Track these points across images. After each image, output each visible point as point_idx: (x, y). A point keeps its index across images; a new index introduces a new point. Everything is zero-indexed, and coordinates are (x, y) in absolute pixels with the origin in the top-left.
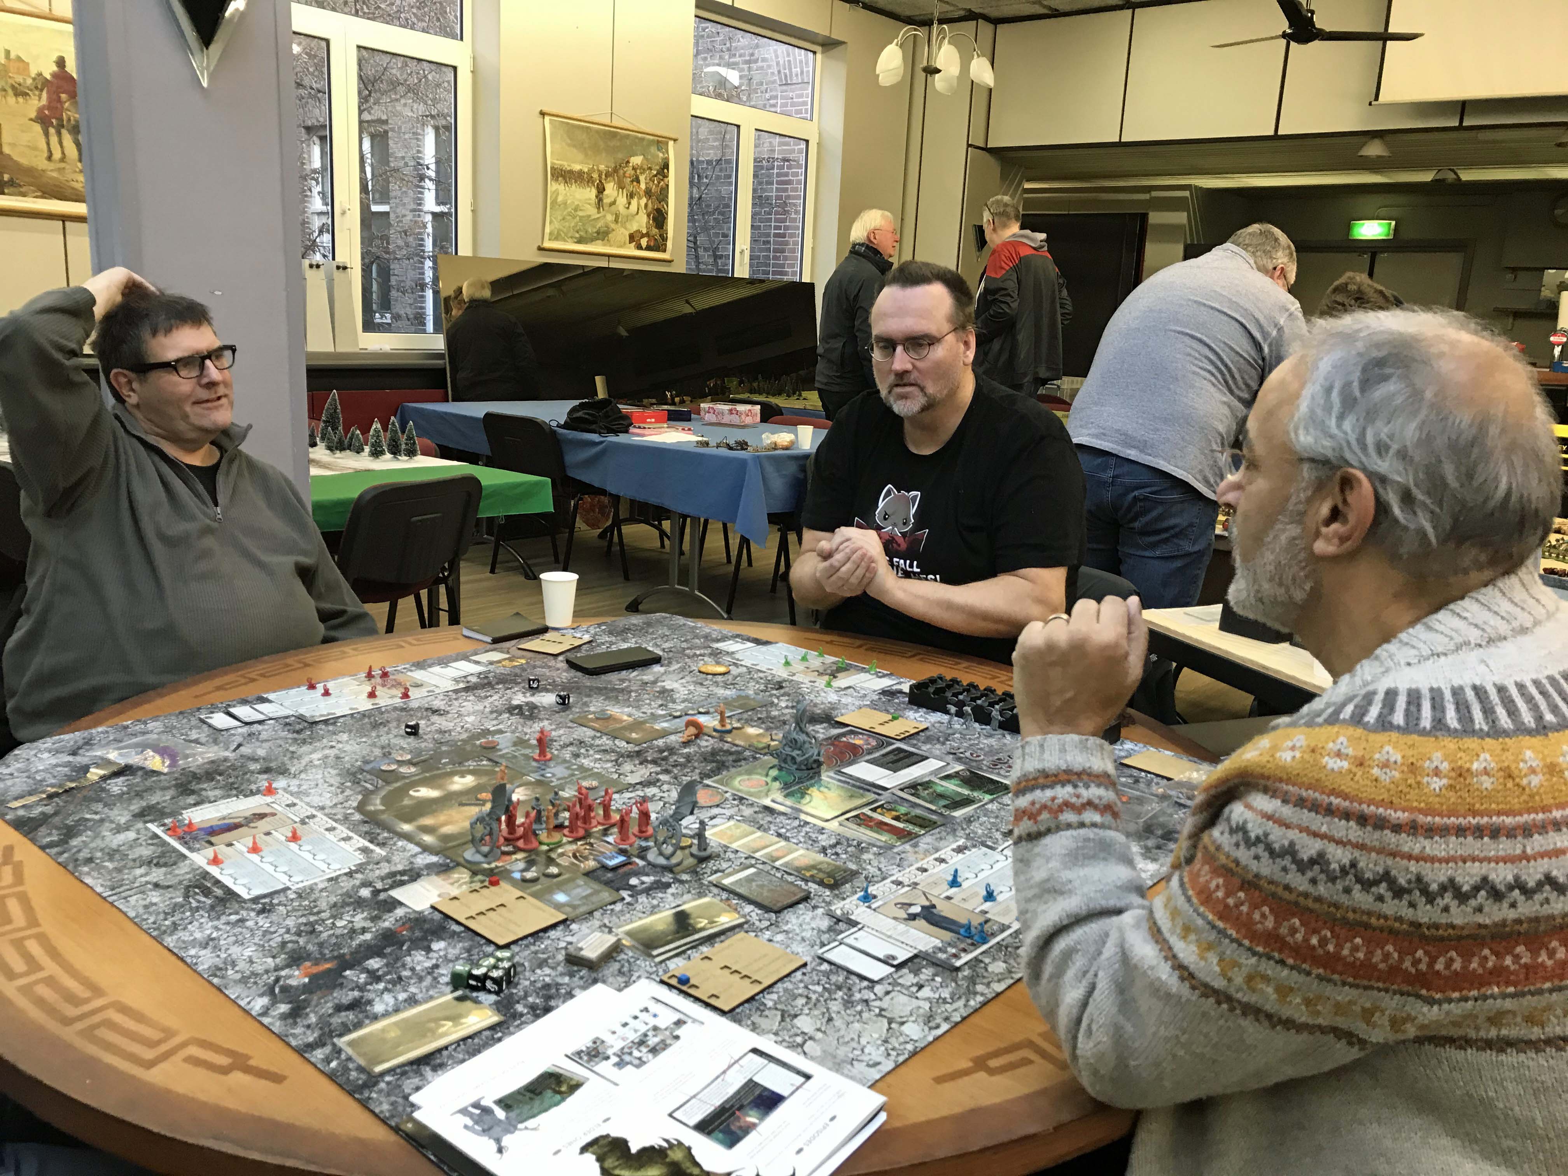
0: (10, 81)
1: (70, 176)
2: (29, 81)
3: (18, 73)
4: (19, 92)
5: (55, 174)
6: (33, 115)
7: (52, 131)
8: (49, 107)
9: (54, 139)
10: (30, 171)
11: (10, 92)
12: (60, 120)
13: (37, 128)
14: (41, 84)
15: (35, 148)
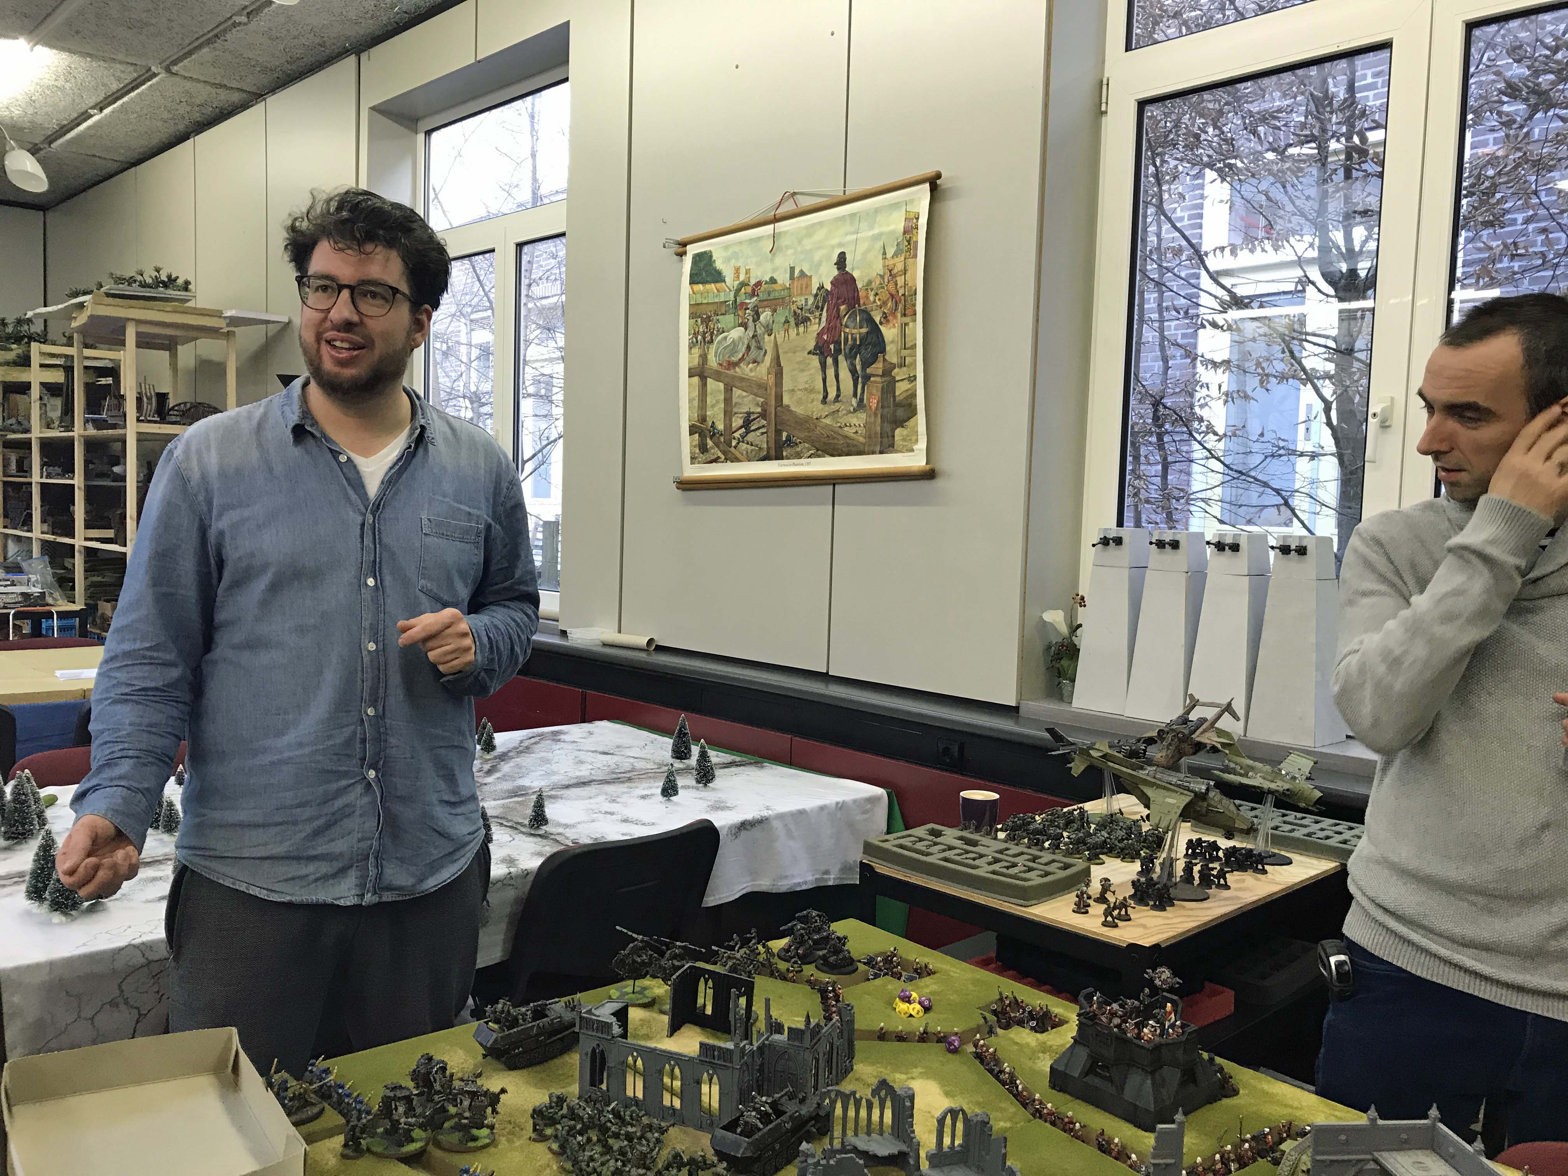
0: (793, 307)
1: (843, 421)
2: (811, 300)
3: (801, 294)
4: (801, 320)
5: (828, 421)
6: (811, 345)
7: (829, 360)
8: (828, 329)
9: (831, 372)
10: (805, 423)
11: (792, 321)
12: (837, 343)
13: (815, 361)
14: (824, 297)
15: (811, 391)
